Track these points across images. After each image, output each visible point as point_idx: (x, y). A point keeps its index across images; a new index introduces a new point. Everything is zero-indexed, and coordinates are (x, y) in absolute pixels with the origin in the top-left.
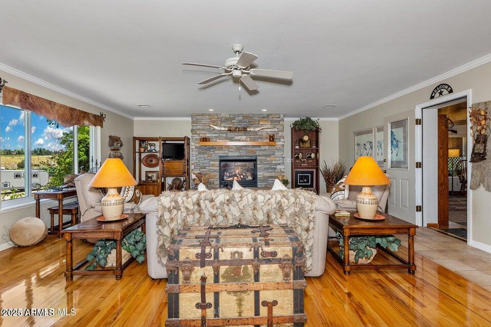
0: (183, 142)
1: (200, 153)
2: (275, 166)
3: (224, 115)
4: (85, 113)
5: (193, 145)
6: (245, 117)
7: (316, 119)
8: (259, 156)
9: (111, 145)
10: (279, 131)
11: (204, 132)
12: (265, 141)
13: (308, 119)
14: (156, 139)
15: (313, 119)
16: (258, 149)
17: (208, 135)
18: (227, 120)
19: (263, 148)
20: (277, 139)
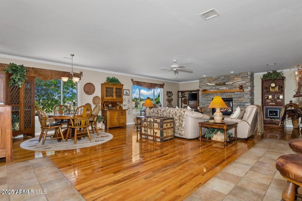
0: (196, 92)
1: (203, 97)
2: (244, 104)
3: (214, 76)
4: (156, 84)
5: (200, 93)
6: (225, 76)
7: (281, 71)
8: (234, 98)
9: (167, 95)
10: (247, 83)
11: (204, 87)
12: (237, 89)
13: (275, 72)
14: (186, 91)
15: (278, 71)
16: (233, 94)
17: (206, 88)
18: (216, 79)
19: (236, 93)
20: (245, 87)
